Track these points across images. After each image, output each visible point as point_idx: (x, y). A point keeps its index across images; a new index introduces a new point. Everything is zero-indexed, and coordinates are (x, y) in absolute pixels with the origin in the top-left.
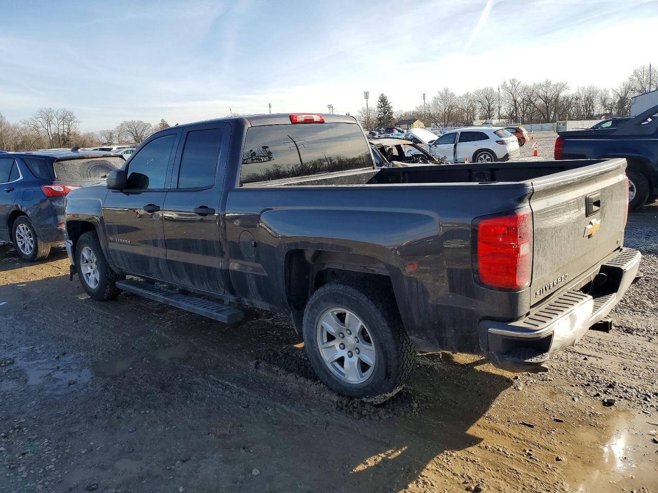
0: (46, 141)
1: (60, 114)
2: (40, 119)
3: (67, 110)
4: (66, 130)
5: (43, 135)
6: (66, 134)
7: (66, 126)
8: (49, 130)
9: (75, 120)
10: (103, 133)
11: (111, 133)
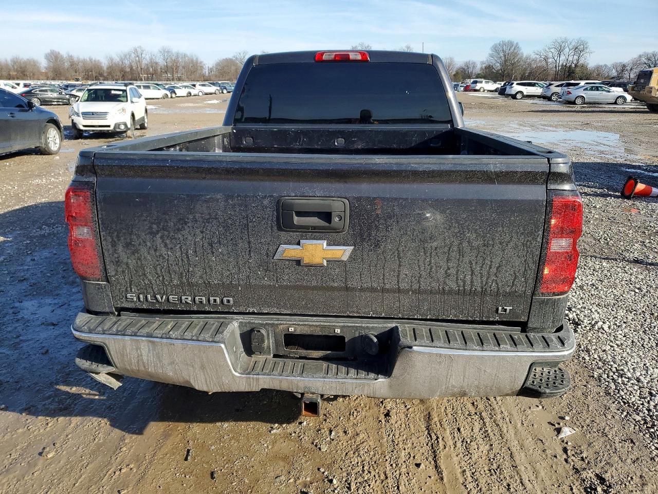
0: (552, 72)
1: (573, 44)
2: (553, 50)
3: (582, 39)
4: (575, 62)
5: (551, 66)
6: (573, 65)
7: (576, 57)
8: (558, 61)
9: (587, 51)
10: (615, 66)
11: (624, 66)
